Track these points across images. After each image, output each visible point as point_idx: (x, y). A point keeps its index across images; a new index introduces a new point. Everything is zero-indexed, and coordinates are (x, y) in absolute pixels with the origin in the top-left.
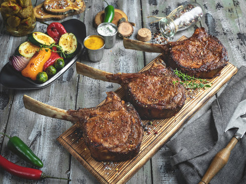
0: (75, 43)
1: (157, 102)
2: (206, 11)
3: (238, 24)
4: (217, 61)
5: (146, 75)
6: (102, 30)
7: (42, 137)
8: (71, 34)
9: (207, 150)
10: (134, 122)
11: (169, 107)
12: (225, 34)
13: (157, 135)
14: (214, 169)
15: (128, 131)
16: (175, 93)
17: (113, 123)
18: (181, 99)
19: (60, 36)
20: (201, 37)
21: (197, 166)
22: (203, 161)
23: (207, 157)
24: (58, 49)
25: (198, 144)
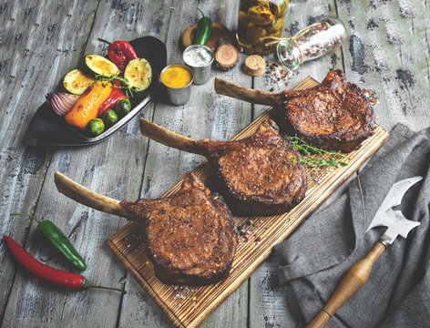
0: (149, 74)
1: (262, 192)
2: (352, 31)
3: (398, 55)
4: (357, 128)
5: (247, 146)
6: (190, 57)
7: (88, 221)
8: (143, 60)
9: (337, 262)
10: (223, 225)
11: (280, 201)
12: (378, 70)
13: (259, 243)
14: (345, 293)
15: (213, 241)
16: (290, 178)
17: (191, 226)
18: (300, 188)
19: (126, 63)
20: (336, 85)
21: (318, 287)
22: (329, 278)
23: (336, 272)
24: (122, 84)
25: (323, 248)
